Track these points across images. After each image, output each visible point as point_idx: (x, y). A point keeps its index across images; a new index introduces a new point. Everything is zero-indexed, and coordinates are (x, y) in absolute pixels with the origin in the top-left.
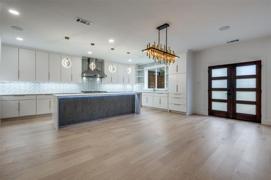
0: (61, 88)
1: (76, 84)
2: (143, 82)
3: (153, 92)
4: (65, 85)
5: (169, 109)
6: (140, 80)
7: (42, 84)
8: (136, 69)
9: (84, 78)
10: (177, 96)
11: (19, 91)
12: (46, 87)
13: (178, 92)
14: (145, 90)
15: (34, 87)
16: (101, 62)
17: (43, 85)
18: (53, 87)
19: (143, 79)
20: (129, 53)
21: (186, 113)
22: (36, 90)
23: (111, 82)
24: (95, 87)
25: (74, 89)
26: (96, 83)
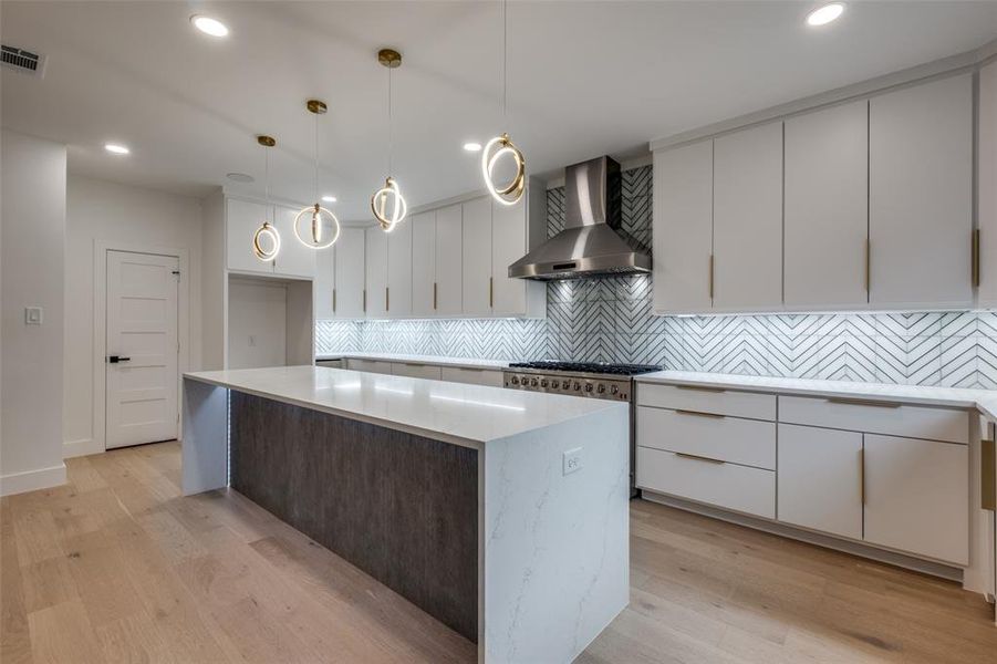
1: (531, 323)
9: (566, 289)
24: (618, 336)
25: (524, 346)
26: (627, 312)
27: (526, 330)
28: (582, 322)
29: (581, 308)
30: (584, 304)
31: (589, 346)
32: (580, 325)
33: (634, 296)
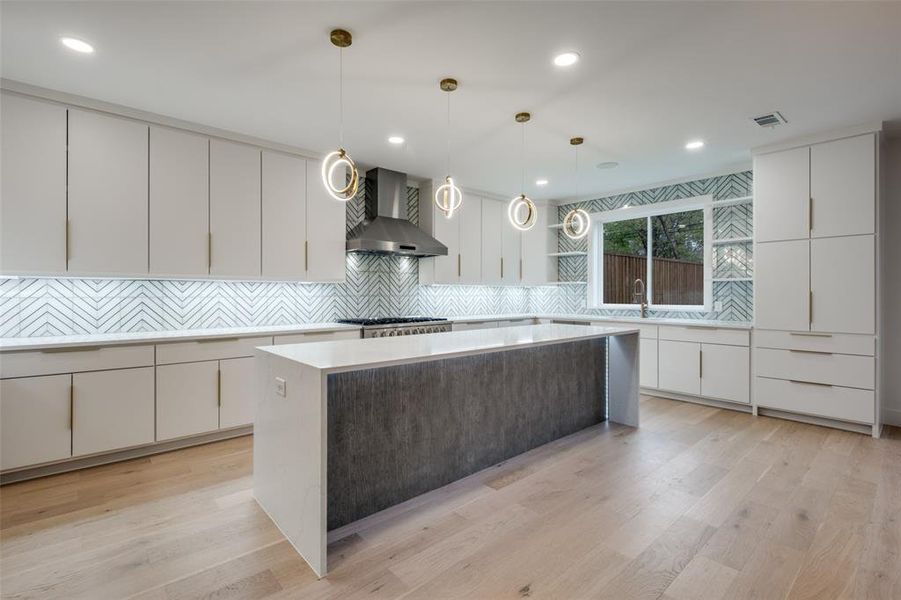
0: (259, 305)
1: (319, 286)
2: (583, 275)
3: (639, 318)
4: (273, 291)
5: (755, 404)
6: (565, 267)
7: (172, 289)
8: (550, 222)
9: (352, 261)
10: (811, 341)
11: (70, 324)
12: (194, 304)
13: (817, 327)
14: (593, 311)
15: (138, 301)
16: (417, 189)
17: (178, 293)
18: (222, 300)
19: (584, 261)
20: (579, 141)
21: (871, 427)
22: (149, 319)
23: (459, 275)
24: (392, 298)
25: (310, 309)
26: (396, 281)
27: (312, 294)
28: (366, 287)
29: (364, 277)
30: (367, 274)
31: (371, 306)
32: (363, 290)
33: (401, 271)
